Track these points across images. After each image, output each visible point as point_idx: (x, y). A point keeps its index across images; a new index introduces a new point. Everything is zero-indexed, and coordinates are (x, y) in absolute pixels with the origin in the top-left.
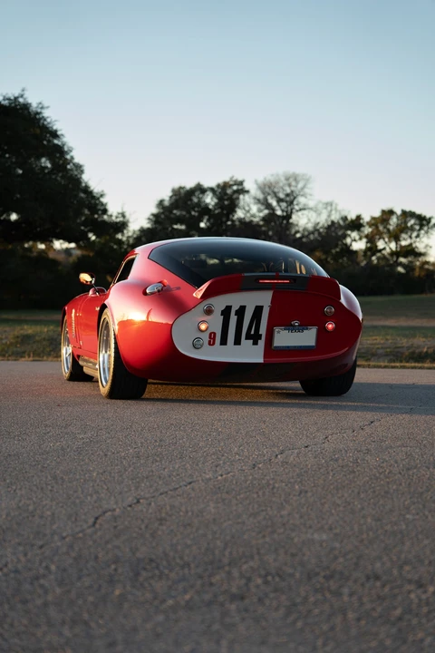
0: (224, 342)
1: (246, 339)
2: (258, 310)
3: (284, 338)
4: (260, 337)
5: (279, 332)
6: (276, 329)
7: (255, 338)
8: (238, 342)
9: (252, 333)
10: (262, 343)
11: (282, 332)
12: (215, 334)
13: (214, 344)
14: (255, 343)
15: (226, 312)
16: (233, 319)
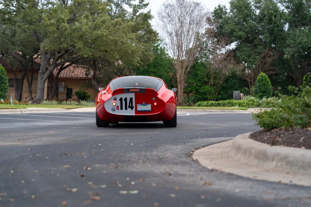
0: (122, 109)
1: (129, 108)
2: (131, 99)
3: (140, 108)
4: (133, 107)
5: (139, 106)
6: (138, 105)
7: (132, 108)
8: (126, 109)
9: (131, 106)
10: (134, 109)
11: (140, 106)
12: (118, 106)
13: (118, 109)
14: (132, 109)
15: (121, 99)
16: (124, 102)
